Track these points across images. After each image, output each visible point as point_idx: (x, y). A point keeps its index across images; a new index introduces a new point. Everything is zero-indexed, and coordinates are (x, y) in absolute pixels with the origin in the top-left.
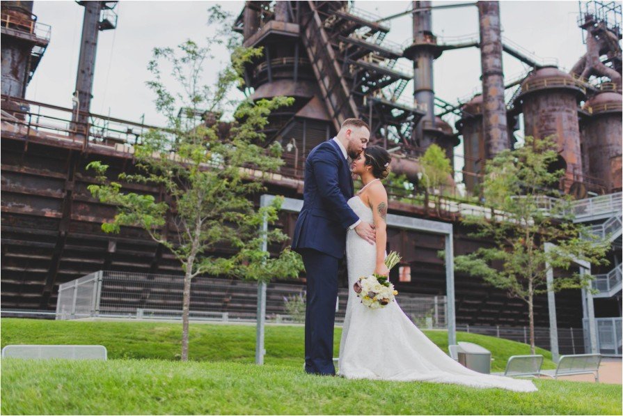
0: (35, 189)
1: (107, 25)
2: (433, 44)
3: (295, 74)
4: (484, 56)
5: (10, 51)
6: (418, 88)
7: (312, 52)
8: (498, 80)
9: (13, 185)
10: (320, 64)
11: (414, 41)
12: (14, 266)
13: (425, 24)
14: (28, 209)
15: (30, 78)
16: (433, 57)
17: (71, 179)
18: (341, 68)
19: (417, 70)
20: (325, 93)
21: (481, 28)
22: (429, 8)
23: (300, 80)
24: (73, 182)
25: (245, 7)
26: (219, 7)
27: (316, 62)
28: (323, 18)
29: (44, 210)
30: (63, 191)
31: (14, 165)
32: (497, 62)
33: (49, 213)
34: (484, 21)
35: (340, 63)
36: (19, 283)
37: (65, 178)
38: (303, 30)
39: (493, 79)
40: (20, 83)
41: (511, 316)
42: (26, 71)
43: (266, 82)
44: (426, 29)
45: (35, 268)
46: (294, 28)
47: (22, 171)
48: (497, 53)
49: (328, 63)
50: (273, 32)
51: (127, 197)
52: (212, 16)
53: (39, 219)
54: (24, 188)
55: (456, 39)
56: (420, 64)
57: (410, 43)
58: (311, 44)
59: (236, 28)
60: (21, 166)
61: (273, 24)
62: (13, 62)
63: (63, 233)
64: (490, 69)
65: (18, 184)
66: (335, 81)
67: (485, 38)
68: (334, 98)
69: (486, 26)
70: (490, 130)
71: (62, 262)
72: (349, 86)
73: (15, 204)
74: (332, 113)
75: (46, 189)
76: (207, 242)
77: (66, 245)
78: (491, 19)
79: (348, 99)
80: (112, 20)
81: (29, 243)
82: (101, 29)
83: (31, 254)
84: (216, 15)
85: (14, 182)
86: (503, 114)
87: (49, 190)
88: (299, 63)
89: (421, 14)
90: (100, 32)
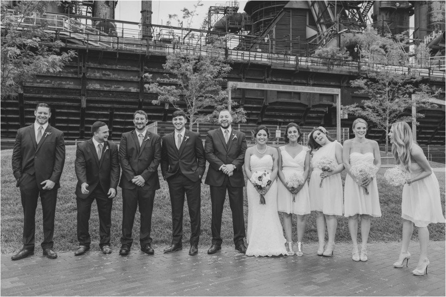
0: (124, 77)
9: (113, 76)
12: (119, 119)
14: (122, 88)
15: (116, 3)
17: (142, 71)
29: (130, 88)
30: (139, 77)
31: (113, 65)
33: (133, 90)
36: (122, 127)
37: (139, 70)
40: (111, 9)
47: (117, 68)
51: (162, 88)
53: (128, 93)
54: (119, 77)
60: (116, 65)
63: (141, 100)
65: (116, 76)
70: (431, 3)
73: (115, 86)
74: (311, 3)
75: (130, 77)
76: (200, 107)
77: (143, 107)
81: (125, 106)
83: (126, 112)
85: (114, 74)
87: (132, 77)
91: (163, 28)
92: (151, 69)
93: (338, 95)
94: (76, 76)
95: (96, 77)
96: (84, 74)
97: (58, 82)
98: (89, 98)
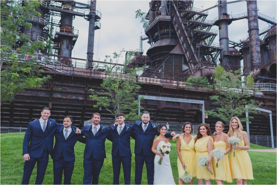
0: (75, 91)
1: (97, 28)
2: (228, 18)
3: (170, 36)
4: (249, 22)
5: (66, 40)
6: (221, 38)
7: (176, 27)
8: (256, 32)
10: (179, 31)
11: (219, 18)
12: (71, 115)
13: (224, 10)
14: (74, 97)
15: (73, 48)
16: (227, 24)
17: (86, 87)
18: (187, 33)
19: (221, 30)
20: (181, 43)
21: (248, 10)
22: (226, 3)
23: (172, 38)
24: (87, 88)
25: (150, 10)
26: (140, 10)
27: (177, 31)
28: (180, 12)
29: (79, 97)
30: (84, 91)
31: (69, 83)
32: (255, 24)
33: (81, 98)
34: (249, 7)
35: (187, 30)
37: (85, 87)
38: (172, 18)
39: (254, 32)
40: (69, 51)
41: (262, 132)
42: (71, 46)
43: (159, 39)
44: (224, 12)
45: (77, 116)
46: (168, 17)
47: (72, 85)
48: (255, 20)
49: (182, 31)
50: (160, 20)
51: (100, 98)
52: (137, 14)
53: (78, 100)
54: (73, 91)
55: (238, 15)
56: (222, 27)
57: (217, 19)
58: (175, 23)
59: (147, 18)
60: (71, 84)
61: (160, 17)
62: (67, 44)
63: (85, 105)
64: (252, 27)
66: (185, 38)
67: (250, 14)
68: (185, 45)
69: (250, 9)
70: (253, 53)
71: (85, 114)
72: (191, 40)
73: (70, 96)
74: (184, 51)
76: (122, 110)
77: (86, 109)
78: (253, 6)
79: (190, 45)
80: (98, 25)
81: (75, 108)
82: (95, 29)
83: (75, 111)
84: (139, 14)
85: (70, 89)
86: (258, 46)
87: (80, 91)
88: (171, 31)
89: (222, 6)
90: (95, 30)
91: (100, 63)
92: (92, 86)
93: (203, 104)
94: (47, 90)
95: (59, 90)
96: (52, 88)
97: (36, 93)
98: (54, 103)
